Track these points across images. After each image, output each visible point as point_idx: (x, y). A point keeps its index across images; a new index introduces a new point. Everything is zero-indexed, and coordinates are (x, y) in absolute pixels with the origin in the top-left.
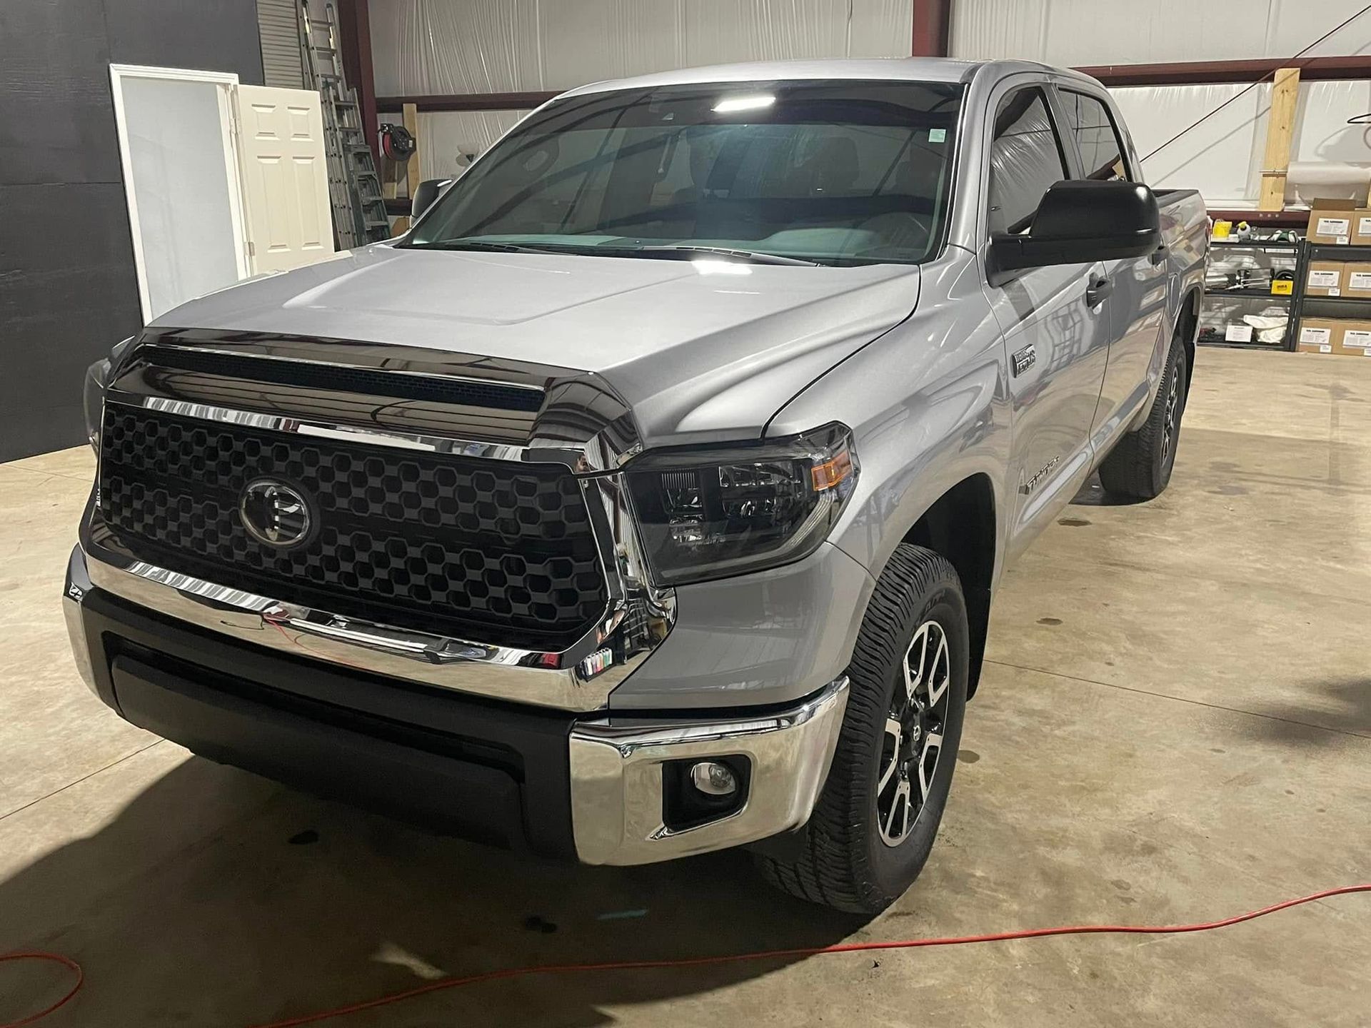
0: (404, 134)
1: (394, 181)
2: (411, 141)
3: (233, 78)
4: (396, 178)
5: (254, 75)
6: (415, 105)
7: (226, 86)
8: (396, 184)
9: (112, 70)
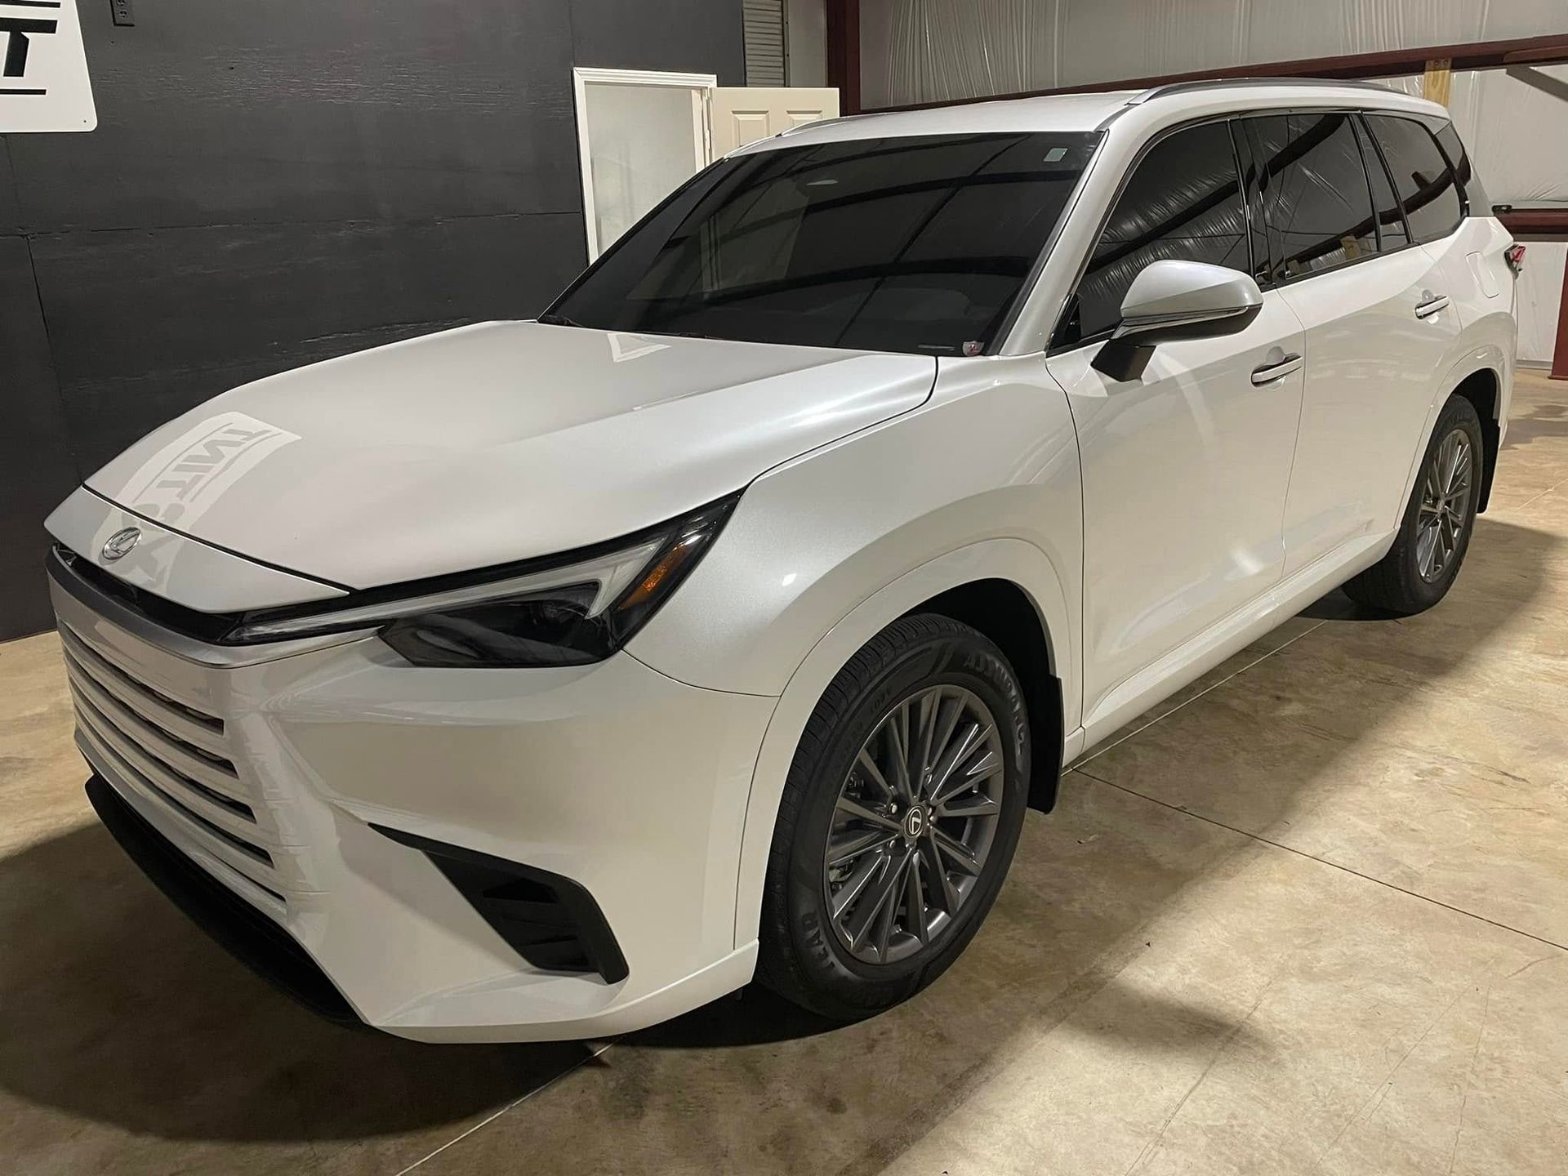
3: (710, 80)
5: (733, 75)
7: (701, 90)
9: (575, 72)
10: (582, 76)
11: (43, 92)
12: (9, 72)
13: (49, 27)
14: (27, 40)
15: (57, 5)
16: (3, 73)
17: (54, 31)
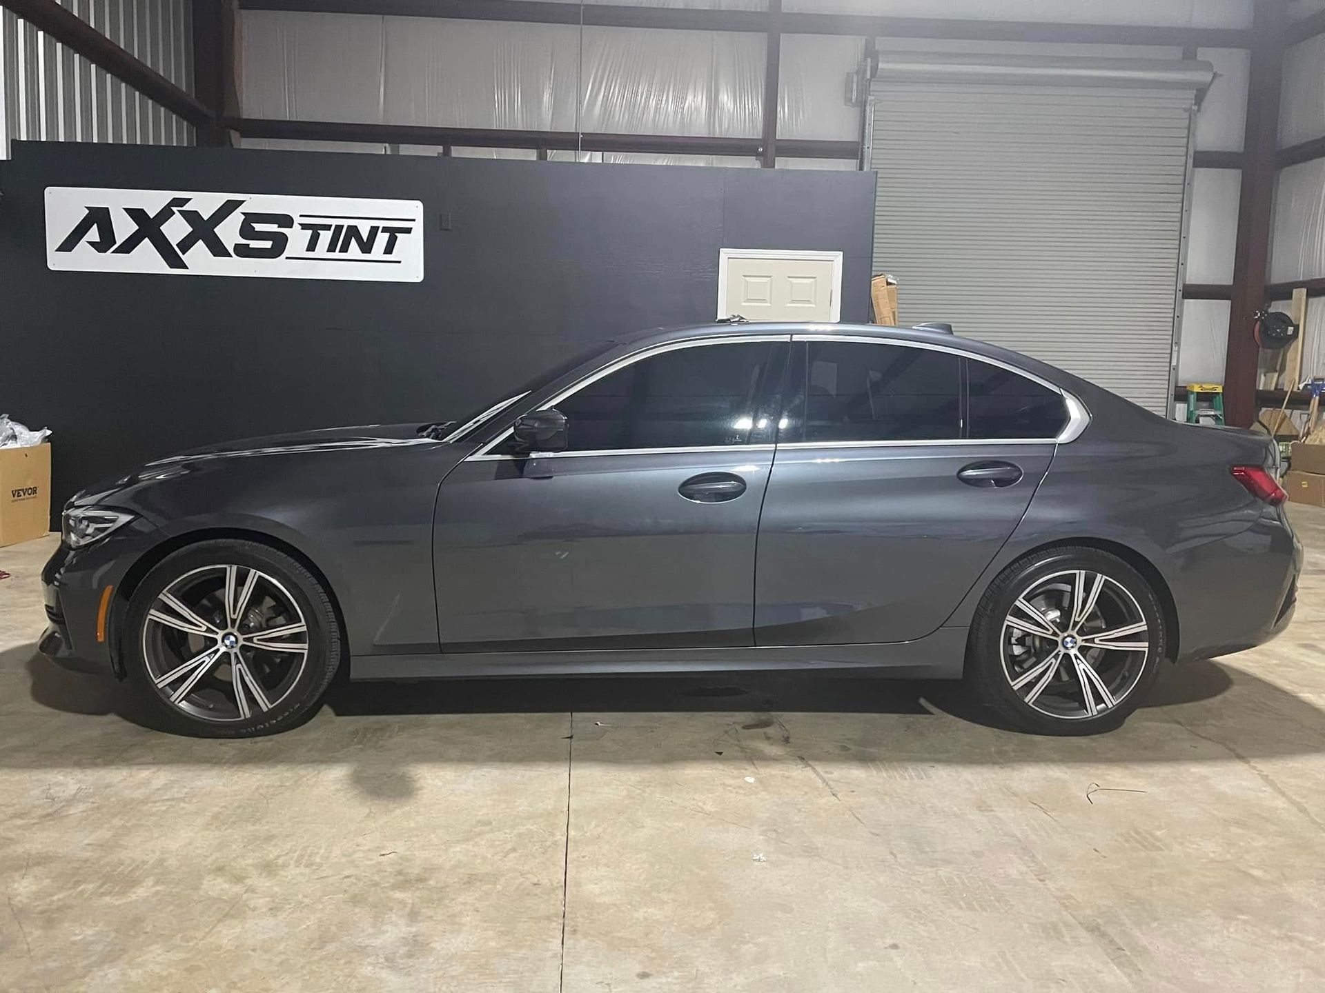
0: (1284, 320)
1: (1276, 371)
2: (1291, 329)
3: (837, 255)
4: (1278, 368)
6: (1305, 290)
8: (1276, 375)
9: (721, 252)
10: (725, 253)
11: (400, 262)
12: (385, 253)
13: (408, 231)
14: (397, 237)
15: (414, 220)
16: (383, 251)
17: (410, 233)
